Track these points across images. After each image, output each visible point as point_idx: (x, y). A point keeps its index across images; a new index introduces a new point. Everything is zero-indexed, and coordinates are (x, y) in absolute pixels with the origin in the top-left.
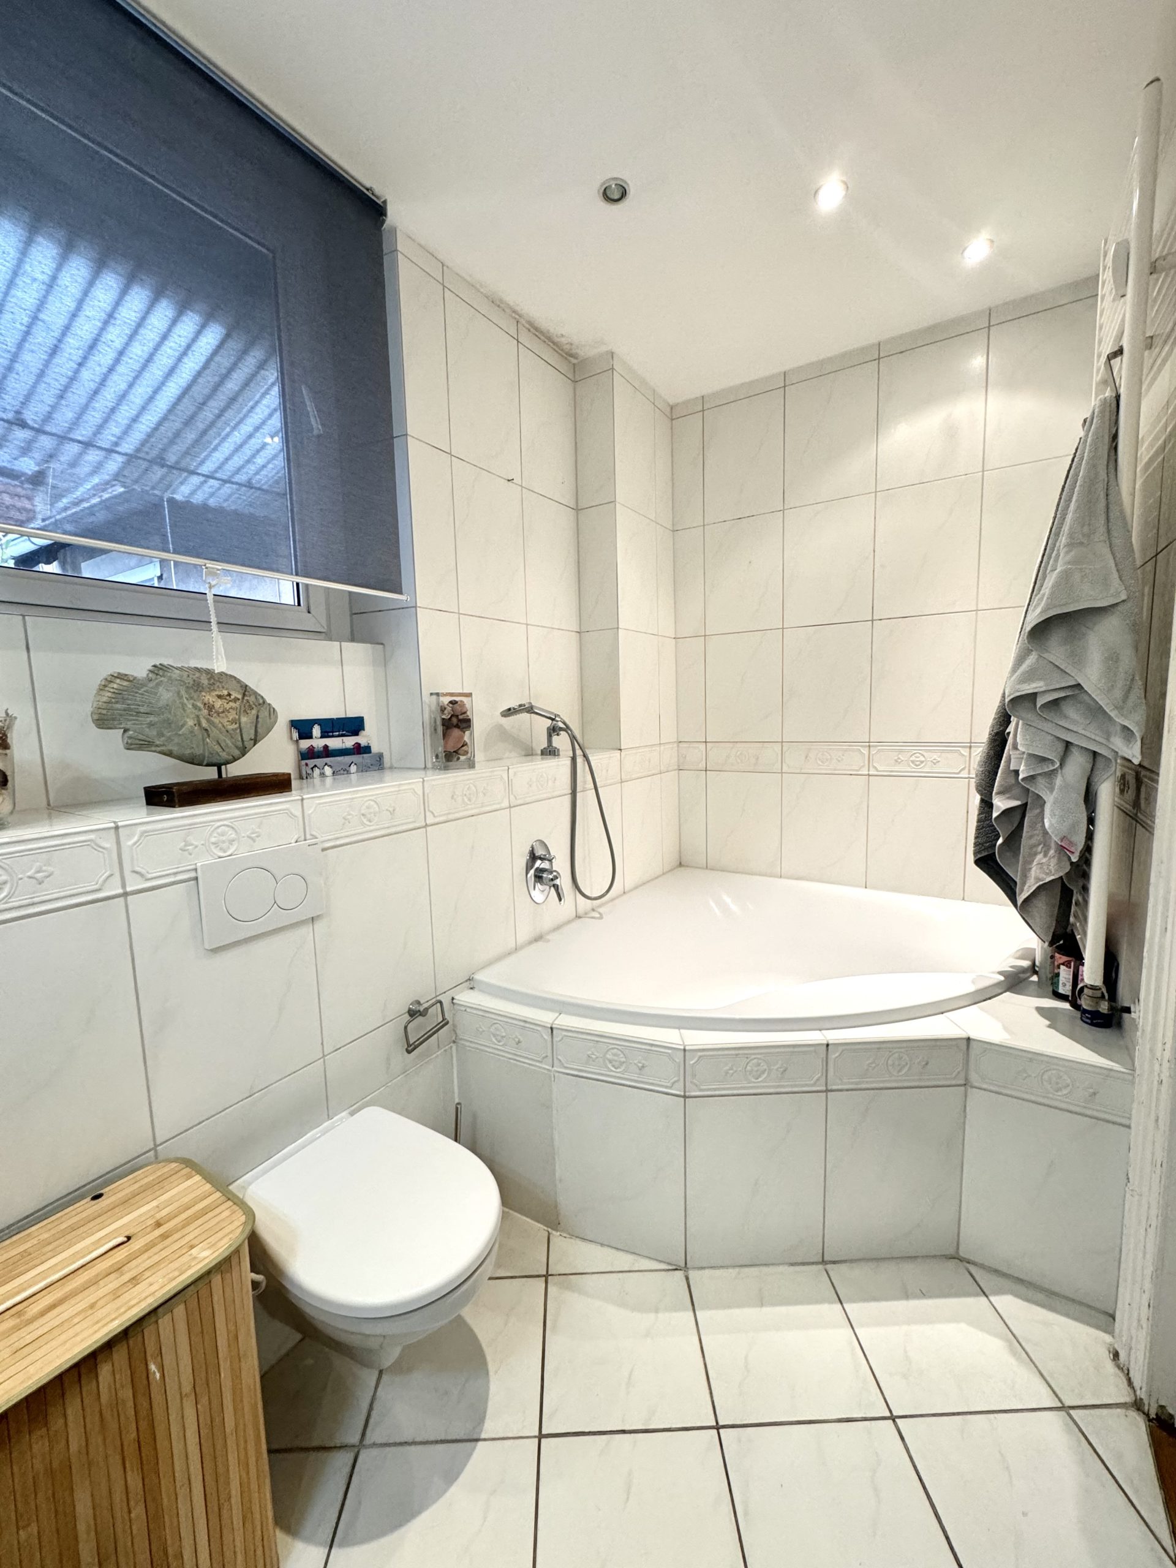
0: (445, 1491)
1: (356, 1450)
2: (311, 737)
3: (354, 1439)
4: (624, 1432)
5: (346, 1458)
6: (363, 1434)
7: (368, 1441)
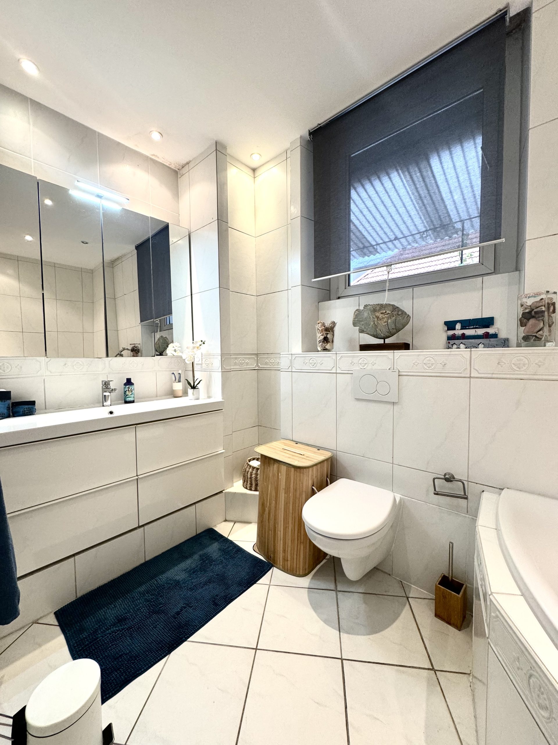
0: (322, 620)
1: (336, 590)
2: (454, 329)
3: (339, 589)
4: (346, 708)
5: (332, 587)
6: (340, 591)
7: (338, 593)
